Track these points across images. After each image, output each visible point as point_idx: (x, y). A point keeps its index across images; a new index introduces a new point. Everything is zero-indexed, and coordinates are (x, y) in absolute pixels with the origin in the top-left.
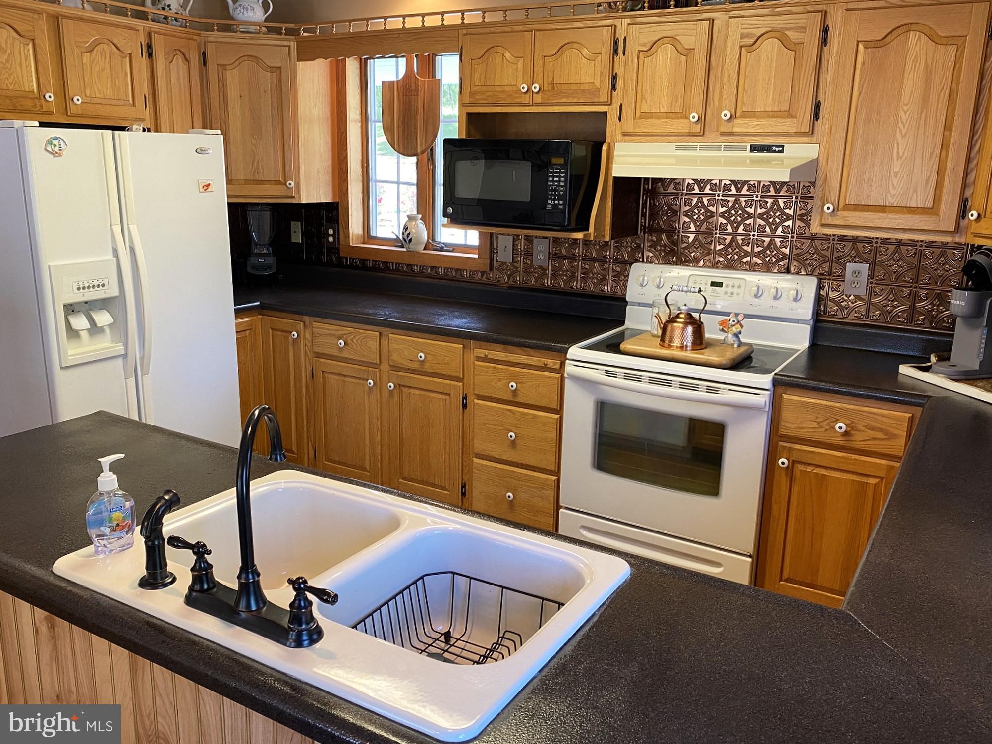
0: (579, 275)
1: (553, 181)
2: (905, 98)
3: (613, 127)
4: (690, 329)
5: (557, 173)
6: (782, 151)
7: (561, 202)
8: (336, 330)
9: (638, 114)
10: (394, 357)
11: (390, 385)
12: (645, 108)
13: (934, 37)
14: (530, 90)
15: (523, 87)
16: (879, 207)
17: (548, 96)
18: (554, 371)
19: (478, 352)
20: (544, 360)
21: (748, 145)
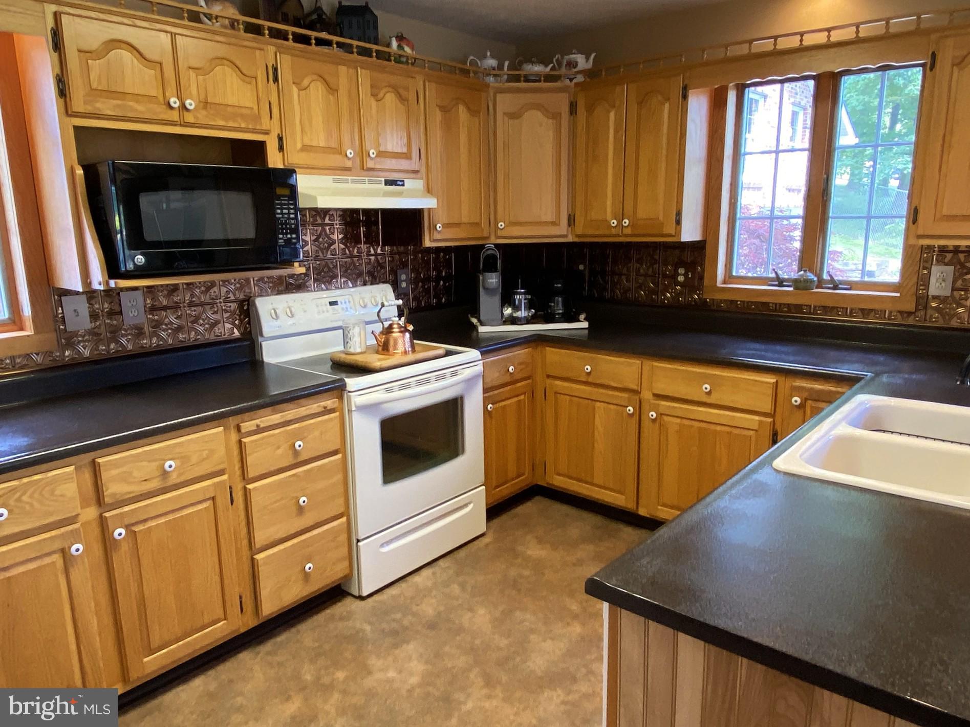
0: (186, 324)
1: (282, 213)
2: (462, 150)
3: (274, 158)
5: (285, 204)
6: (403, 185)
7: (294, 236)
9: (299, 146)
10: (113, 489)
11: (119, 532)
12: (307, 142)
13: (469, 109)
14: (184, 107)
15: (174, 102)
16: (458, 225)
17: (202, 118)
18: (332, 411)
19: (247, 426)
20: (323, 404)
21: (383, 179)
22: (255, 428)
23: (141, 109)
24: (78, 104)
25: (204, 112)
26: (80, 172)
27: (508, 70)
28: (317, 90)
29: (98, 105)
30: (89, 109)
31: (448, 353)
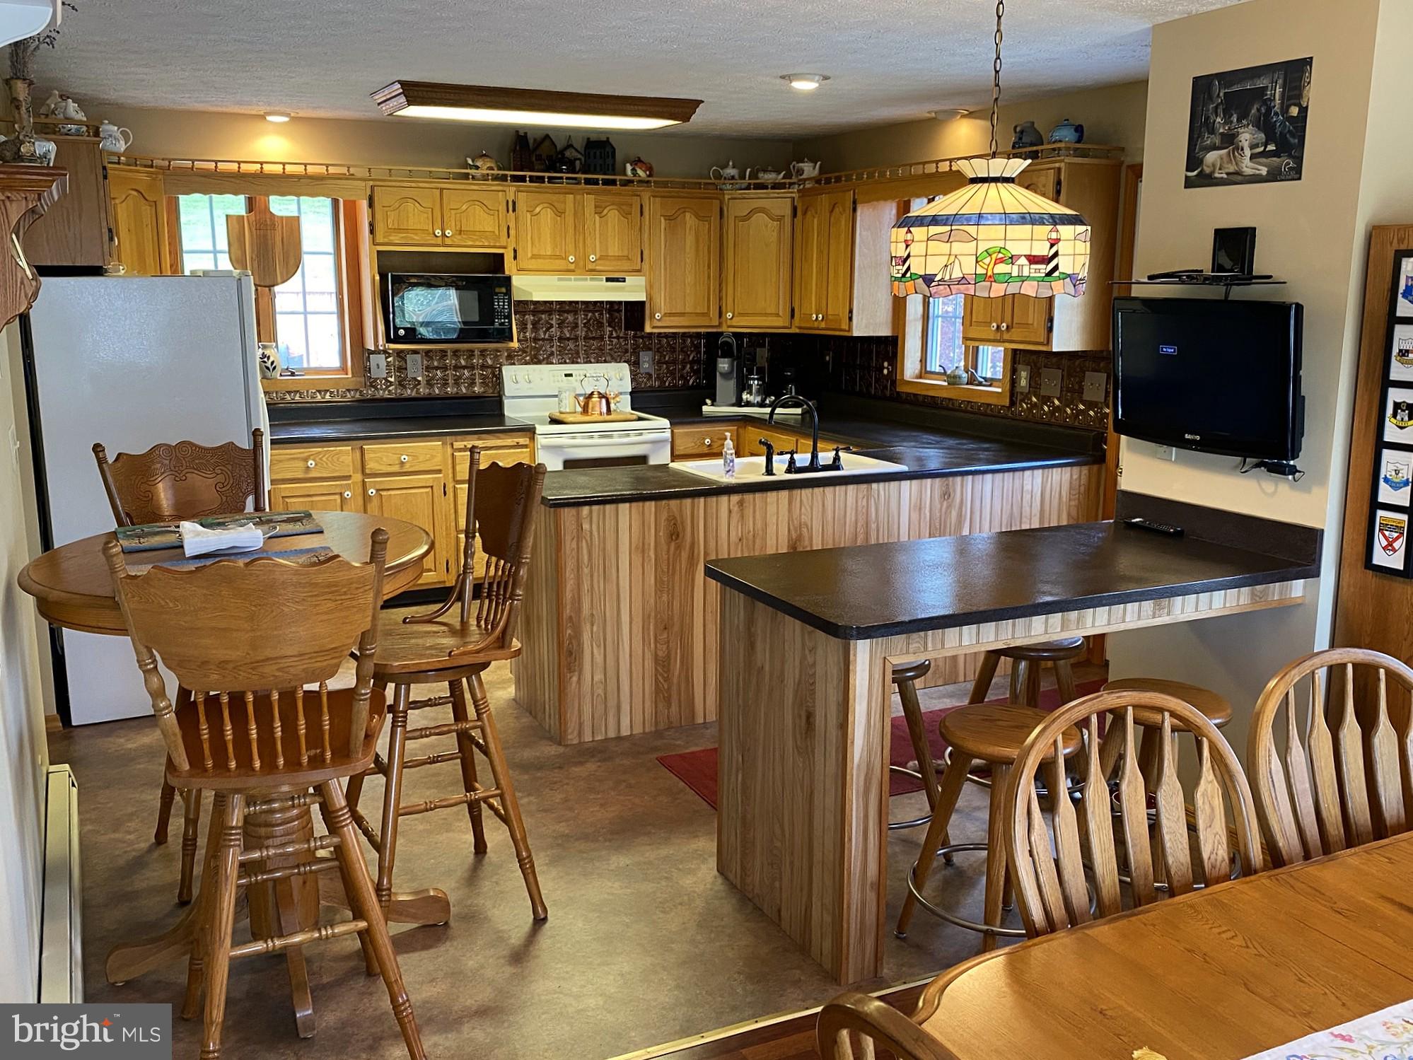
0: (451, 381)
1: (498, 305)
2: (688, 250)
3: (509, 266)
4: (604, 401)
5: (502, 298)
6: (624, 281)
7: (506, 321)
8: (300, 453)
9: (530, 255)
10: (371, 466)
11: (372, 491)
12: (535, 252)
13: (697, 216)
14: (444, 235)
15: (438, 232)
16: (682, 314)
17: (457, 240)
18: (525, 446)
19: (458, 445)
20: (516, 440)
21: (604, 278)
22: (463, 447)
23: (417, 238)
24: (380, 239)
25: (459, 237)
26: (377, 278)
27: (749, 179)
28: (547, 216)
29: (391, 238)
30: (386, 240)
31: (640, 419)
